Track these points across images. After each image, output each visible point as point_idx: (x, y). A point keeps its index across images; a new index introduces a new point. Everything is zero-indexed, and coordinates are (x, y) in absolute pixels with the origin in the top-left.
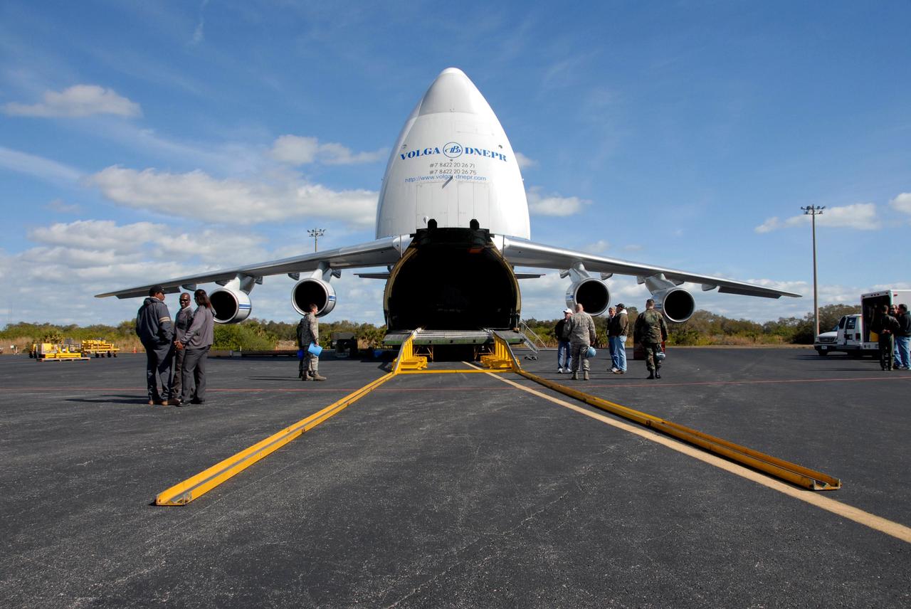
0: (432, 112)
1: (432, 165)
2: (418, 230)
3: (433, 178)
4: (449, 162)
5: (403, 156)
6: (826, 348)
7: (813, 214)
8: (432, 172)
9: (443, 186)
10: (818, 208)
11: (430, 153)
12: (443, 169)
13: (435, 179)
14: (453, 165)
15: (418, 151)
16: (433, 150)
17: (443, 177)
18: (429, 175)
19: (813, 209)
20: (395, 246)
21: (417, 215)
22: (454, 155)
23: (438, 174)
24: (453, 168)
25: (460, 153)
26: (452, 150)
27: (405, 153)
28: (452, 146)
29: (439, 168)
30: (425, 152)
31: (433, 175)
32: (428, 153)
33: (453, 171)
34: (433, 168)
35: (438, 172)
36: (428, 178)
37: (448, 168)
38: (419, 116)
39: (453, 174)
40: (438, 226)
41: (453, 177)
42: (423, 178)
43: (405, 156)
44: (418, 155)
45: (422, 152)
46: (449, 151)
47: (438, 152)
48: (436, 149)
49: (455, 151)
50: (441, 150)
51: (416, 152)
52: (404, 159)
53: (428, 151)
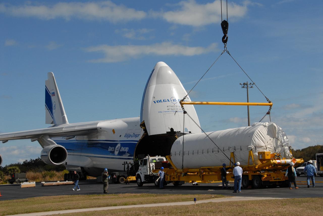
1: (168, 106)
2: (167, 132)
3: (169, 111)
4: (174, 105)
5: (154, 101)
6: (301, 173)
7: (247, 88)
8: (168, 109)
9: (174, 115)
11: (166, 101)
12: (172, 108)
14: (175, 107)
15: (161, 100)
16: (167, 100)
17: (173, 111)
18: (167, 110)
19: (247, 84)
20: (98, 128)
21: (165, 126)
22: (175, 102)
23: (171, 110)
24: (175, 108)
26: (174, 101)
27: (155, 100)
28: (174, 99)
29: (170, 107)
31: (169, 110)
32: (165, 101)
33: (176, 109)
34: (168, 108)
35: (171, 109)
36: (167, 112)
37: (174, 108)
38: (156, 85)
39: (176, 110)
40: (174, 131)
41: (176, 112)
42: (165, 112)
43: (155, 101)
44: (161, 102)
45: (162, 101)
46: (173, 101)
47: (169, 101)
48: (168, 100)
49: (175, 101)
50: (169, 100)
51: (160, 101)
52: (155, 103)
53: (165, 100)
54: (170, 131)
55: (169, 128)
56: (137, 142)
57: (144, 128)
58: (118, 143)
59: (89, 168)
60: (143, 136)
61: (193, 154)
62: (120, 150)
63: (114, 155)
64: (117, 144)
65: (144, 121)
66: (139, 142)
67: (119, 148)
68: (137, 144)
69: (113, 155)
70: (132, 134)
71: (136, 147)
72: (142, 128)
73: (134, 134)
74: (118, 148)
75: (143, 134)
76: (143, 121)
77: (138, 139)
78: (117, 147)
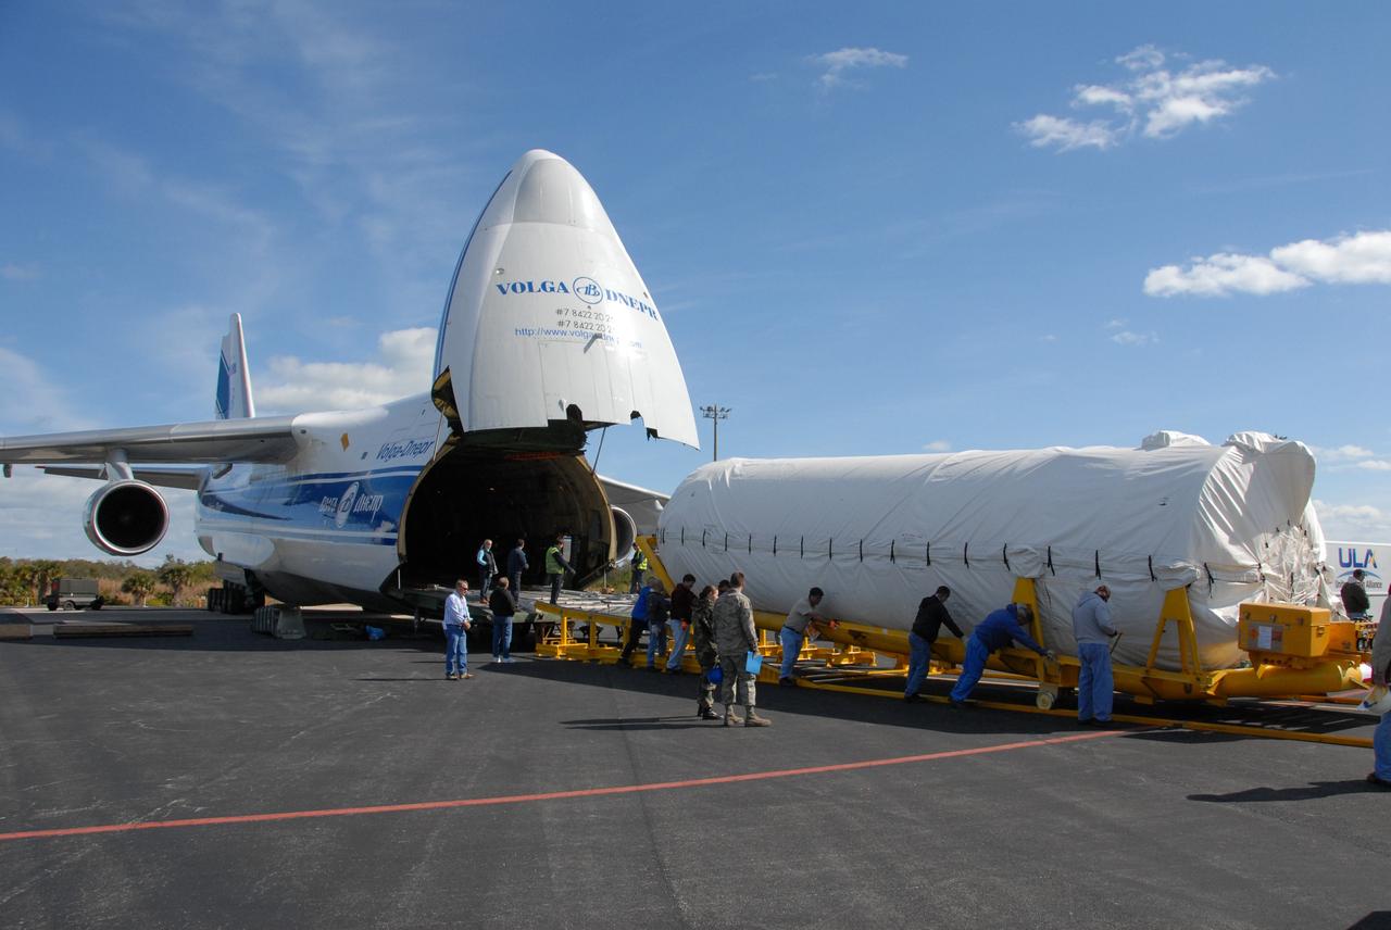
0: (540, 220)
1: (559, 312)
2: (551, 422)
3: (564, 333)
4: (586, 310)
5: (500, 287)
7: (715, 418)
8: (561, 324)
9: (586, 350)
10: (723, 409)
11: (552, 289)
12: (580, 320)
13: (568, 337)
14: (593, 316)
15: (530, 284)
16: (556, 286)
17: (582, 334)
18: (558, 328)
20: (296, 433)
21: (545, 395)
22: (591, 299)
23: (572, 328)
24: (593, 320)
25: (600, 297)
26: (588, 291)
27: (506, 281)
28: (587, 283)
29: (570, 316)
30: (544, 286)
31: (564, 328)
32: (548, 290)
33: (596, 327)
34: (562, 317)
35: (572, 324)
36: (555, 333)
37: (587, 320)
38: (514, 222)
39: (595, 331)
40: (584, 419)
41: (596, 336)
42: (548, 332)
43: (505, 287)
44: (531, 290)
45: (537, 286)
46: (583, 291)
47: (566, 291)
48: (562, 284)
49: (592, 292)
50: (569, 287)
51: (527, 285)
52: (504, 293)
53: (548, 286)
54: (566, 418)
55: (561, 403)
56: (417, 473)
57: (449, 410)
58: (352, 482)
59: (267, 575)
60: (446, 447)
61: (775, 552)
62: (353, 508)
63: (334, 527)
64: (347, 485)
65: (447, 370)
66: (425, 473)
67: (352, 500)
68: (419, 481)
69: (332, 529)
70: (404, 444)
71: (413, 492)
72: (440, 410)
73: (412, 442)
74: (349, 499)
75: (445, 440)
76: (442, 371)
77: (423, 459)
78: (347, 495)
